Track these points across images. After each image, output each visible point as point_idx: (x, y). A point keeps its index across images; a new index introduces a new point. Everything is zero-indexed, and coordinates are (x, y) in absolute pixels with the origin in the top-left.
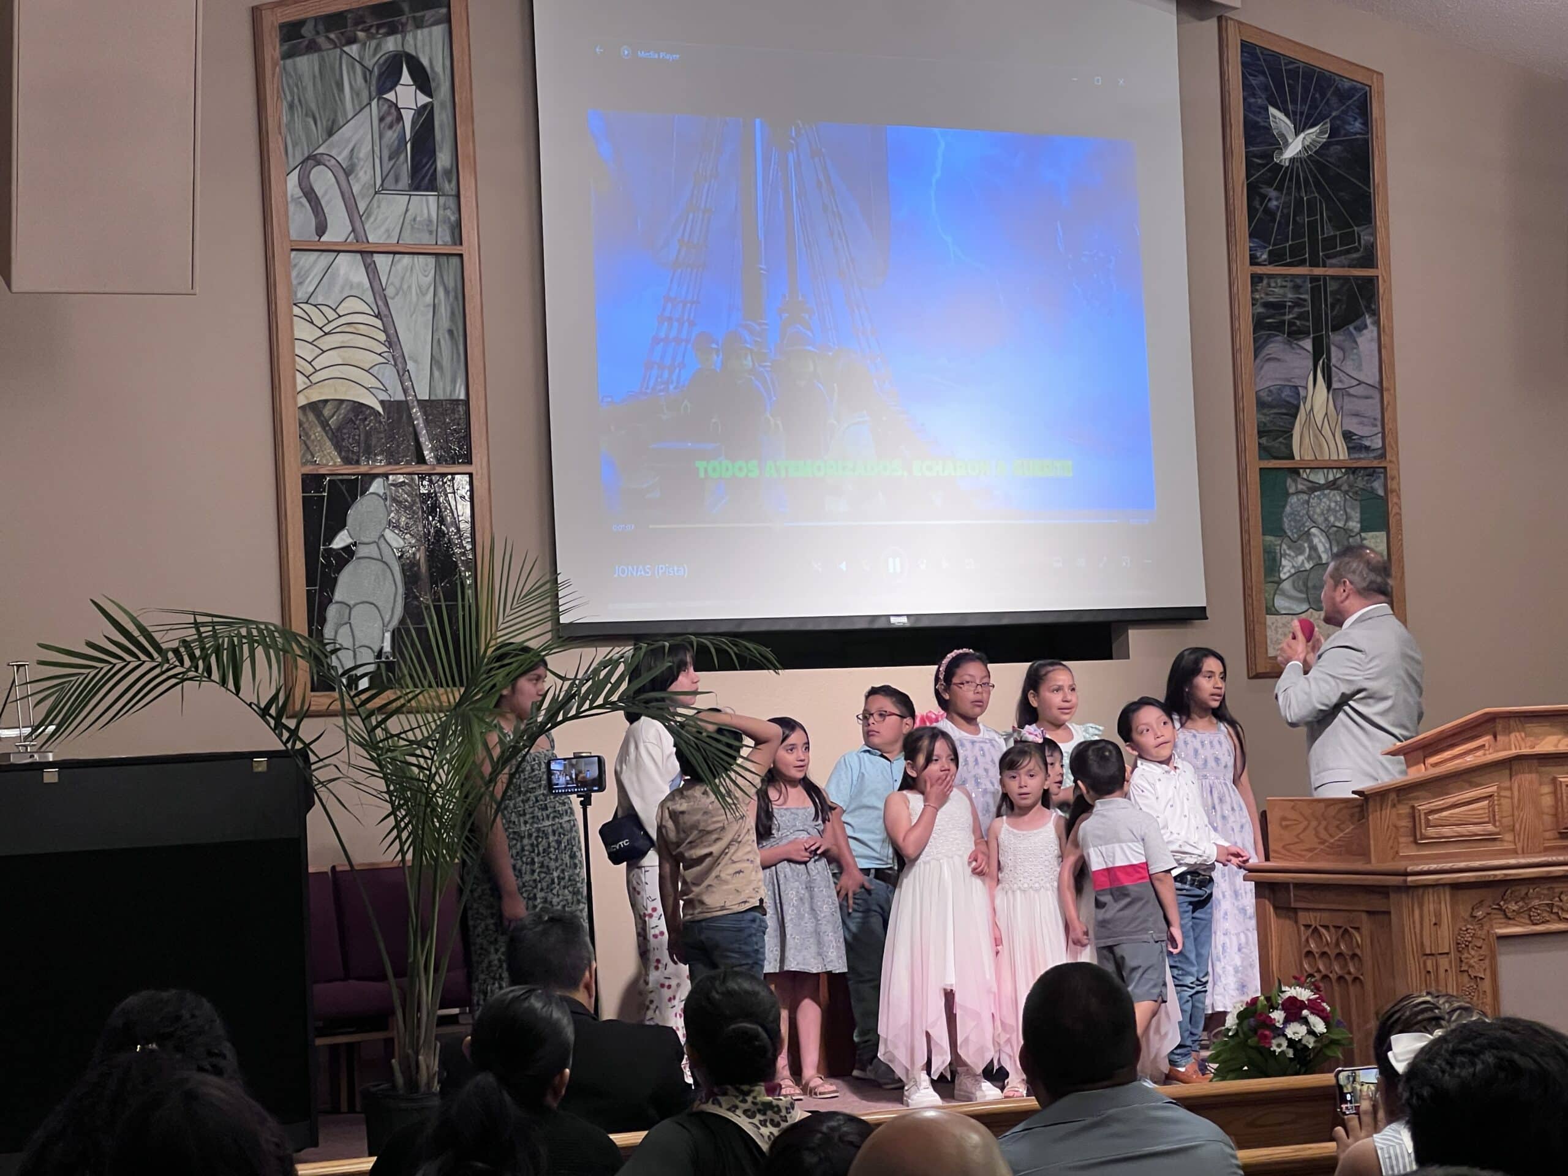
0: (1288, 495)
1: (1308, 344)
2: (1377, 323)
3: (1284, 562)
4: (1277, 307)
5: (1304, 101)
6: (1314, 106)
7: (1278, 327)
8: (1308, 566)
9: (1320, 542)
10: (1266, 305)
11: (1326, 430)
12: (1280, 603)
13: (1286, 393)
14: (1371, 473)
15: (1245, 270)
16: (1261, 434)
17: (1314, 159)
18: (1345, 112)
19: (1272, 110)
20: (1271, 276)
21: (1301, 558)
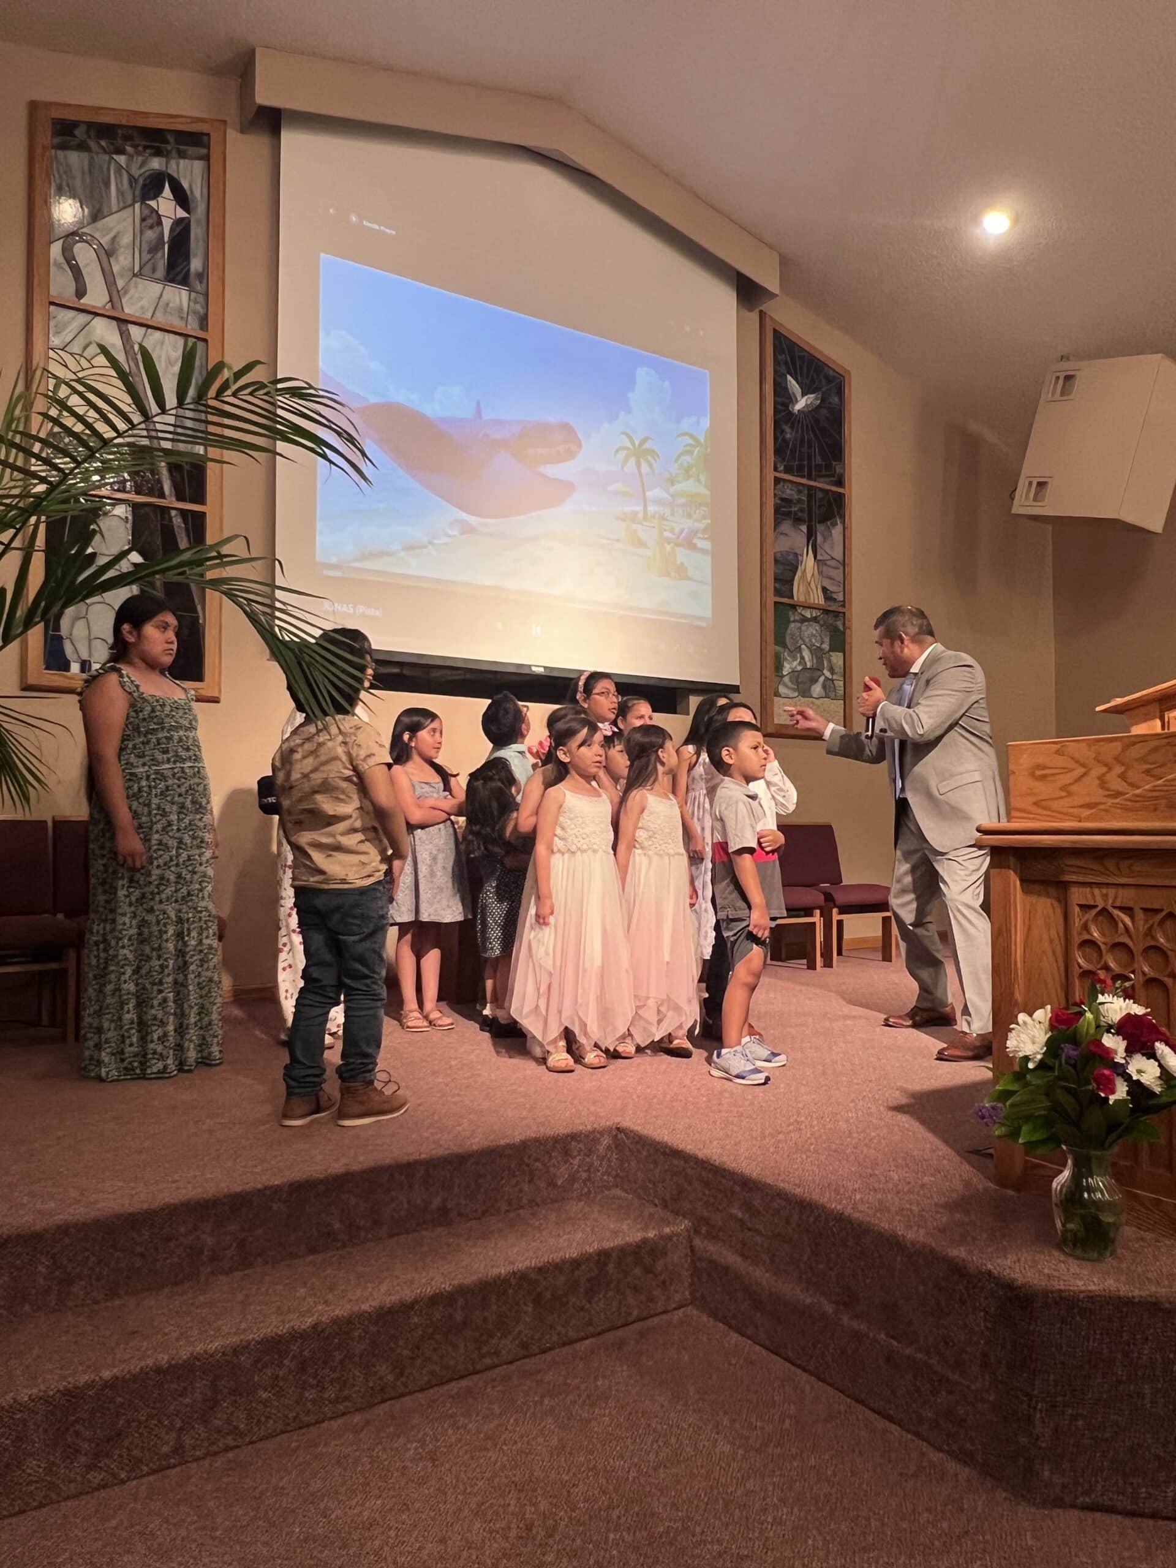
0: (789, 622)
1: (804, 528)
2: (843, 523)
3: (786, 664)
4: (787, 501)
5: (807, 377)
6: (813, 381)
7: (788, 514)
8: (799, 668)
9: (806, 654)
10: (782, 499)
11: (813, 584)
12: (782, 690)
13: (791, 557)
14: (836, 614)
15: (771, 475)
16: (776, 580)
17: (811, 413)
18: (830, 390)
19: (789, 378)
20: (785, 481)
21: (795, 663)
